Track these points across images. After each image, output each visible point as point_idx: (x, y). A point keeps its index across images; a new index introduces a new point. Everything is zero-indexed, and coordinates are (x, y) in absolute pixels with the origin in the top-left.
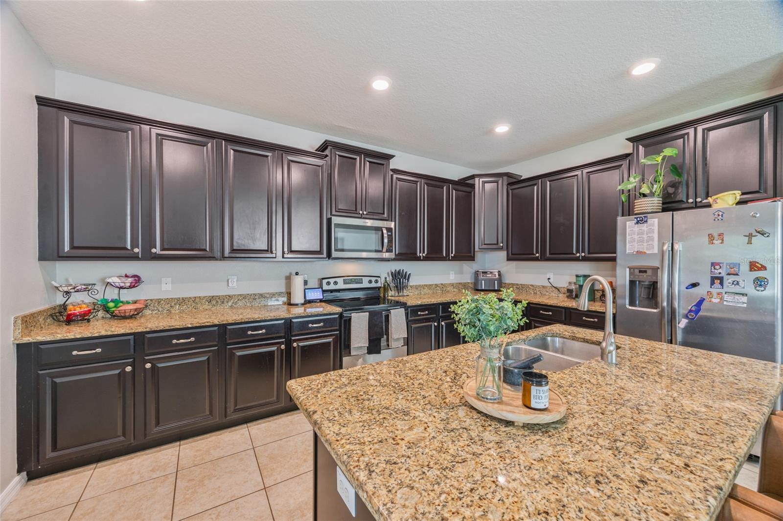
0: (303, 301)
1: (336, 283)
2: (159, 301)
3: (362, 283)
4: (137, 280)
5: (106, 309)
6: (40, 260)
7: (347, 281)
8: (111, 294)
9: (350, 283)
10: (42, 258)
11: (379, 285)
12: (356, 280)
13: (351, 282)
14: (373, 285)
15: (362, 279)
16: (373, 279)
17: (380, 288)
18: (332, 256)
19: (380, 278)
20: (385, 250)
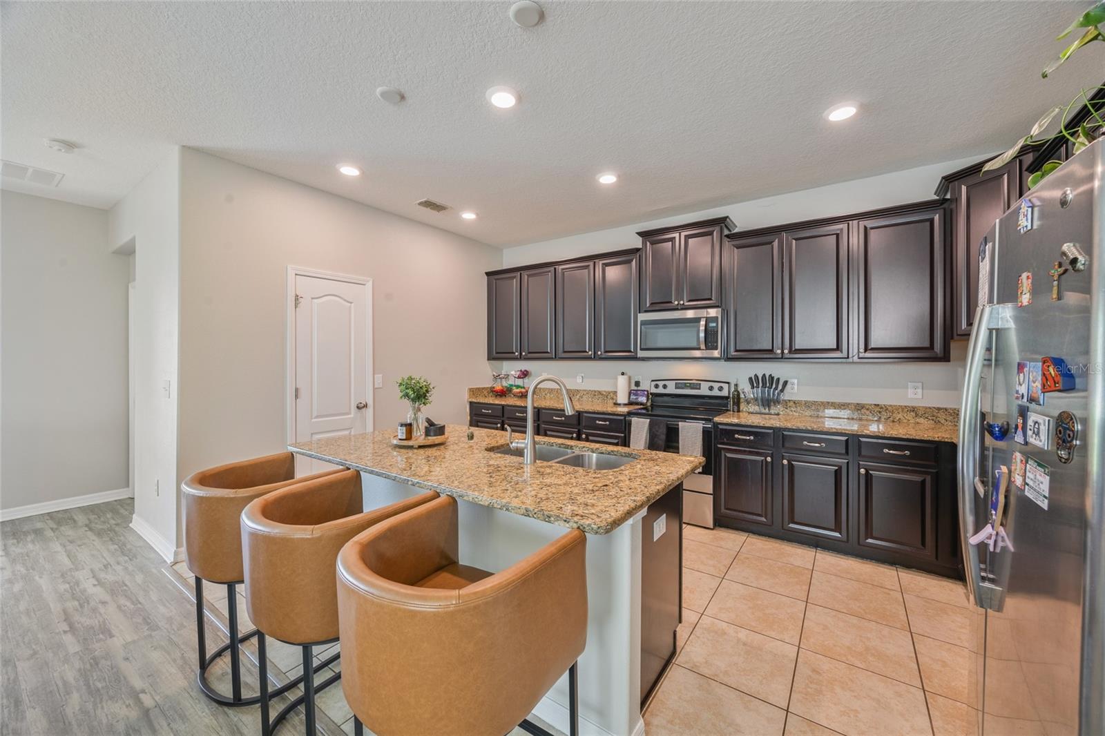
0: (626, 401)
1: (665, 387)
3: (699, 389)
6: (488, 359)
7: (680, 385)
8: (512, 382)
9: (683, 388)
10: (490, 358)
11: (725, 393)
12: (692, 385)
13: (685, 386)
14: (716, 393)
15: (700, 384)
16: (716, 386)
17: (727, 398)
18: (639, 356)
19: (727, 385)
20: (703, 346)
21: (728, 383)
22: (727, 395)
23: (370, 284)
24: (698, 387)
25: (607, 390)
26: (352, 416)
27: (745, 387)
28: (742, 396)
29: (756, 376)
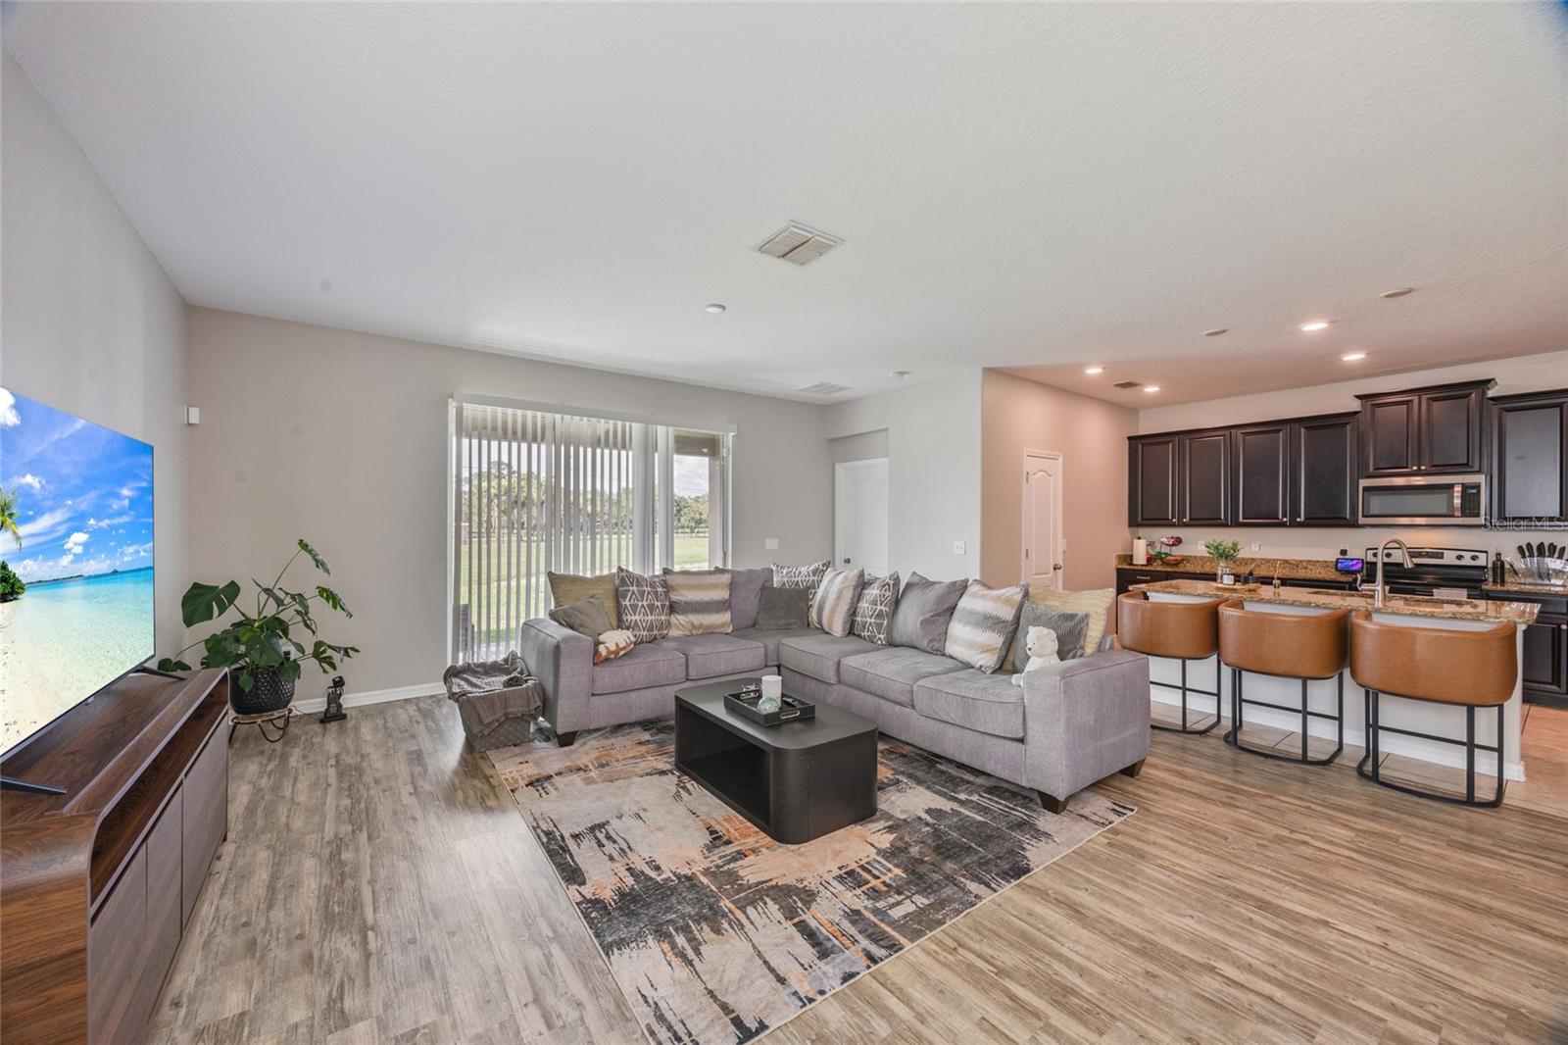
1: (1388, 555)
2: (1195, 557)
3: (1443, 557)
4: (1178, 541)
5: (1162, 559)
6: (1130, 526)
7: (1412, 554)
8: (1165, 549)
9: (1416, 557)
10: (1133, 525)
11: (1482, 561)
12: (1432, 554)
13: (1421, 556)
14: (1466, 562)
15: (1446, 553)
16: (1467, 555)
17: (1483, 568)
18: (1360, 522)
19: (1485, 554)
20: (1458, 513)
21: (1486, 552)
22: (1485, 564)
23: (1061, 459)
24: (1441, 556)
25: (1296, 558)
26: (1050, 575)
27: (1511, 557)
28: (1507, 566)
29: (1529, 546)
